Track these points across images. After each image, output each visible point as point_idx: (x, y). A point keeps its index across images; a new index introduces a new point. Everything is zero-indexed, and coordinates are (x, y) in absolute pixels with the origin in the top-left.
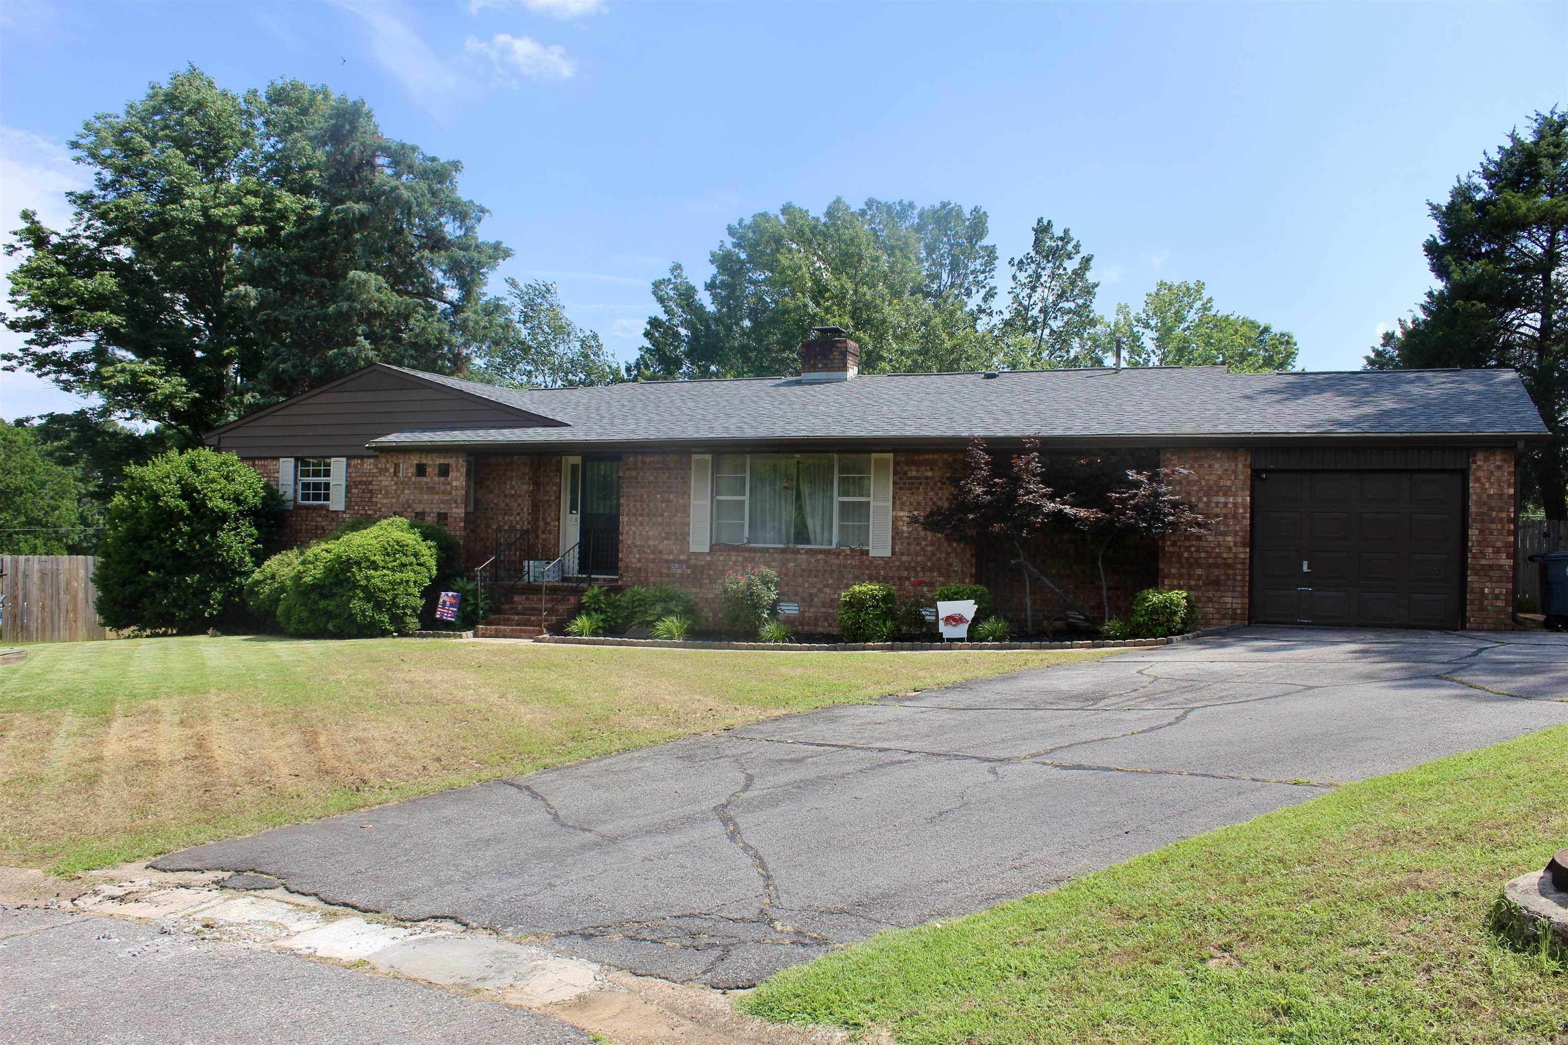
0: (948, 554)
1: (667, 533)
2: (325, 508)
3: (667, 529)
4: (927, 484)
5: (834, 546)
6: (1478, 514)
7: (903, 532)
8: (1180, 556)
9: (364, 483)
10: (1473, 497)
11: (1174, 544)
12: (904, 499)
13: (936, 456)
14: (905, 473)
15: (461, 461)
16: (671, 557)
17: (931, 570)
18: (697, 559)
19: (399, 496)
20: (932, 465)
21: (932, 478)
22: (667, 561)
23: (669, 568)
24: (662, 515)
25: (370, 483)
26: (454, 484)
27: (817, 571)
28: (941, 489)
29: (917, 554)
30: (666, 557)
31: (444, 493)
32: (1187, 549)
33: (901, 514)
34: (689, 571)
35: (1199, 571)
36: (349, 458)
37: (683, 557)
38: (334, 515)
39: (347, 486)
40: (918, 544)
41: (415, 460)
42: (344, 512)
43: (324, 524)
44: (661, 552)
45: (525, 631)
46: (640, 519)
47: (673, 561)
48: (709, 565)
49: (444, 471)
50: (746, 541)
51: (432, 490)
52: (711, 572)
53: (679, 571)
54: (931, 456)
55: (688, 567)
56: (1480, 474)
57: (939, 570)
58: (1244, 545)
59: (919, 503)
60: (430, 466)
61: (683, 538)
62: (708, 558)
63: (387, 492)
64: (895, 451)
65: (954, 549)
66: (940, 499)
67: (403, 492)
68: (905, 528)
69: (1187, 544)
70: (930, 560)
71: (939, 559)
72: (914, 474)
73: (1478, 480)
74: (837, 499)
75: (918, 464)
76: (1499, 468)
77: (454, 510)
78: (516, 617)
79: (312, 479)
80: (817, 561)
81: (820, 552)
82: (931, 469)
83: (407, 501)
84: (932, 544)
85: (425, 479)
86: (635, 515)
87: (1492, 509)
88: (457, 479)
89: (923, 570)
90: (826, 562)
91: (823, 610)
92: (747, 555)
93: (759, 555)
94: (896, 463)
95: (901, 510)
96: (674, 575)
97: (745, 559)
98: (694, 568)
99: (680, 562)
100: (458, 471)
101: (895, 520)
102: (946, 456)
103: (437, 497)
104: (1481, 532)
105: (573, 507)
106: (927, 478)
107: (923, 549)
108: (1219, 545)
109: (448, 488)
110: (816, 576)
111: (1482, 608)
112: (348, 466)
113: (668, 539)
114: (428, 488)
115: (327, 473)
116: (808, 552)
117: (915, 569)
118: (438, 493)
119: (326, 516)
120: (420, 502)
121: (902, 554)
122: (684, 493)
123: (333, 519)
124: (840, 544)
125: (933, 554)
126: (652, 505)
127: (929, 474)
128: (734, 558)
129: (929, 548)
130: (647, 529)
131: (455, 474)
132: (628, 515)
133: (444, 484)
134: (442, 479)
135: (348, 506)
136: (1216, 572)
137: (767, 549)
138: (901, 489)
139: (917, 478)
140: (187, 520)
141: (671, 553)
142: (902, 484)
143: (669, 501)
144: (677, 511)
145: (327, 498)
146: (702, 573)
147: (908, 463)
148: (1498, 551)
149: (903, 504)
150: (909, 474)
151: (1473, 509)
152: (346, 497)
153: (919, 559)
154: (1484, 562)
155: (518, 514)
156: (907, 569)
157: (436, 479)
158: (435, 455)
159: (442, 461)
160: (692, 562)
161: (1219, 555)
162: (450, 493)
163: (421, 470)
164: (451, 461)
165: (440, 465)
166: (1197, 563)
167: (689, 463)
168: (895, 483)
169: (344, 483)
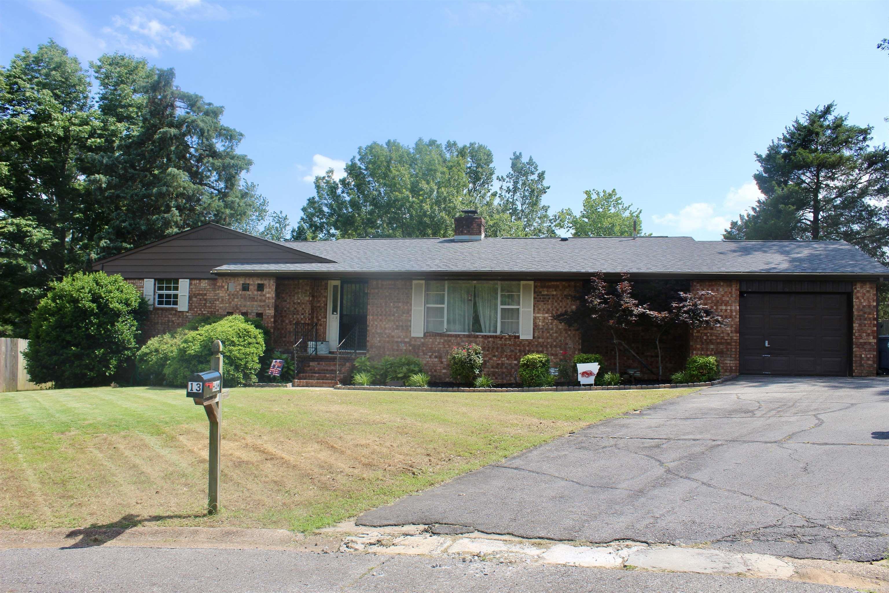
0: (566, 338)
1: (397, 326)
2: (175, 310)
3: (397, 323)
4: (553, 298)
5: (498, 333)
6: (858, 316)
7: (539, 325)
8: (701, 338)
9: (201, 294)
10: (855, 307)
11: (698, 332)
12: (540, 307)
13: (558, 283)
14: (541, 292)
15: (272, 282)
16: (399, 340)
17: (556, 346)
18: (415, 341)
19: (230, 303)
20: (556, 288)
21: (556, 295)
22: (397, 342)
23: (398, 346)
24: (394, 315)
25: (205, 294)
26: (267, 295)
27: (489, 348)
28: (561, 301)
29: (548, 338)
30: (396, 340)
31: (260, 301)
32: (706, 334)
33: (538, 315)
34: (411, 348)
35: (712, 347)
36: (191, 279)
37: (407, 340)
38: (180, 314)
39: (189, 297)
40: (549, 332)
41: (241, 281)
42: (188, 312)
43: (174, 319)
44: (393, 337)
45: (326, 383)
46: (380, 317)
47: (401, 342)
48: (423, 344)
49: (260, 287)
50: (445, 330)
51: (253, 299)
52: (424, 349)
53: (404, 348)
54: (555, 283)
55: (410, 346)
56: (859, 295)
57: (560, 347)
58: (736, 332)
59: (549, 310)
60: (251, 284)
61: (407, 328)
62: (422, 340)
63: (223, 300)
64: (535, 280)
65: (569, 335)
66: (561, 307)
67: (233, 300)
68: (540, 323)
69: (706, 331)
70: (555, 341)
71: (560, 341)
72: (546, 293)
73: (858, 298)
74: (500, 307)
75: (549, 287)
76: (868, 292)
77: (267, 311)
78: (317, 375)
79: (165, 292)
80: (489, 342)
81: (491, 337)
82: (556, 290)
83: (236, 305)
84: (556, 332)
85: (248, 293)
86: (377, 315)
87: (865, 313)
88: (269, 293)
89: (551, 347)
90: (494, 342)
91: (492, 370)
92: (446, 338)
93: (453, 338)
94: (535, 287)
95: (538, 313)
96: (401, 350)
97: (445, 341)
98: (414, 346)
99: (405, 343)
100: (270, 288)
101: (535, 318)
102: (564, 283)
103: (256, 303)
104: (860, 325)
105: (334, 310)
106: (553, 295)
107: (551, 335)
108: (723, 332)
109: (264, 298)
110: (488, 351)
111: (861, 365)
112: (190, 284)
113: (397, 329)
114: (250, 298)
115: (176, 289)
116: (483, 337)
117: (546, 346)
118: (256, 301)
119: (175, 314)
120: (245, 306)
121: (539, 338)
122: (408, 302)
123: (180, 317)
124: (502, 332)
125: (557, 338)
126: (387, 310)
127: (555, 293)
128: (438, 340)
129: (555, 335)
130: (384, 323)
131: (268, 290)
132: (373, 315)
133: (261, 296)
134: (259, 292)
135: (190, 309)
136: (721, 347)
137: (459, 335)
138: (538, 301)
139: (547, 295)
140: (96, 315)
141: (399, 337)
142: (539, 298)
143: (399, 307)
144: (404, 313)
145: (176, 303)
146: (419, 349)
147: (543, 287)
148: (868, 335)
149: (539, 309)
150: (543, 293)
151: (855, 313)
152: (189, 303)
153: (549, 340)
154: (861, 341)
155: (302, 314)
156: (541, 346)
157: (256, 293)
158: (255, 279)
159: (260, 282)
160: (413, 343)
161: (723, 338)
162: (265, 301)
163: (245, 288)
164: (266, 282)
165: (259, 284)
166: (711, 342)
167: (411, 285)
168: (534, 298)
169: (187, 294)
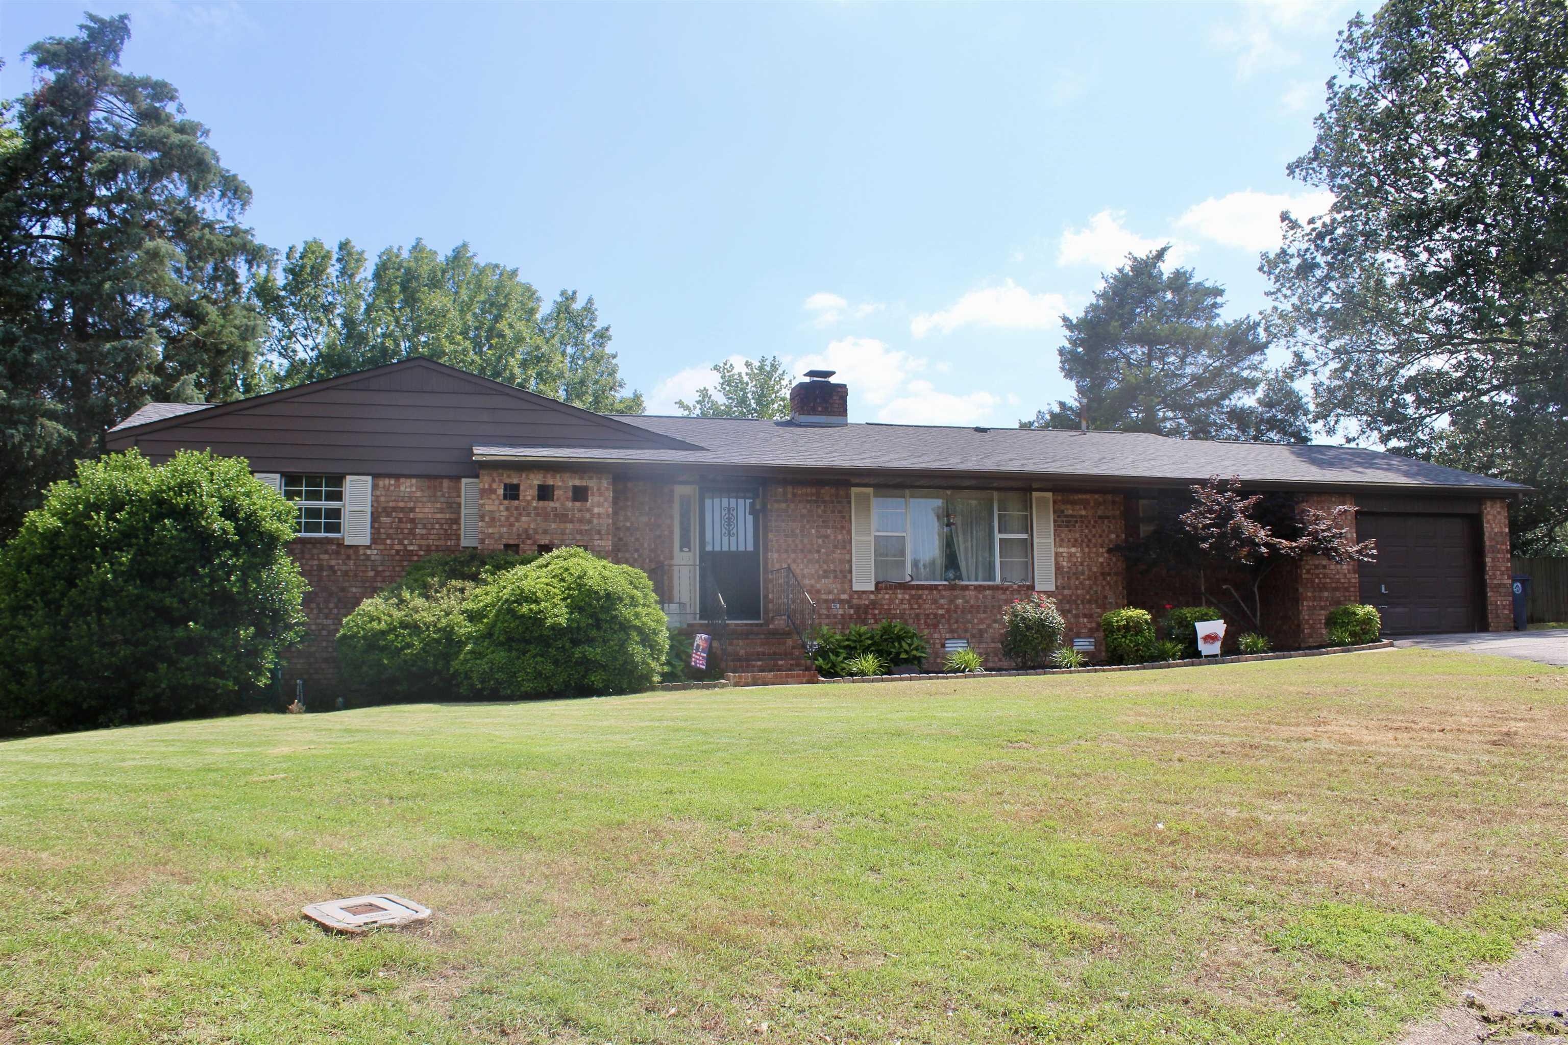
0: (1103, 587)
1: (825, 571)
2: (340, 544)
3: (825, 567)
4: (1082, 522)
5: (998, 581)
6: (1491, 546)
7: (1063, 567)
8: (1312, 581)
9: (402, 509)
10: (1487, 534)
11: (1308, 572)
12: (1063, 536)
13: (1088, 496)
14: (1063, 512)
15: (605, 483)
16: (831, 597)
17: (1089, 602)
18: (859, 598)
19: (511, 525)
20: (1085, 504)
21: (1086, 517)
22: (826, 601)
23: (829, 608)
24: (818, 552)
25: (412, 510)
26: (596, 510)
27: (986, 607)
28: (1094, 527)
29: (1077, 588)
30: (824, 597)
31: (581, 521)
32: (1317, 576)
33: (1061, 550)
34: (852, 612)
35: (1326, 594)
36: (376, 476)
37: (844, 597)
38: (351, 551)
39: (372, 513)
40: (1077, 579)
41: (536, 480)
42: (369, 547)
43: (333, 563)
44: (818, 591)
46: (793, 556)
47: (833, 601)
48: (874, 604)
49: (580, 494)
50: (908, 579)
51: (562, 517)
52: (876, 612)
53: (841, 612)
54: (1084, 496)
55: (851, 607)
56: (1489, 517)
57: (1096, 602)
58: (1355, 573)
59: (1076, 540)
60: (559, 488)
61: (845, 575)
62: (872, 597)
63: (493, 519)
64: (1054, 490)
65: (1109, 583)
66: (1094, 536)
67: (517, 520)
68: (1065, 564)
69: (1317, 571)
70: (1088, 593)
71: (1096, 592)
72: (1070, 512)
73: (1488, 522)
74: (998, 536)
75: (1073, 503)
76: (1499, 513)
77: (596, 543)
79: (323, 504)
80: (985, 597)
81: (989, 588)
82: (1085, 508)
83: (526, 531)
84: (1089, 579)
85: (551, 504)
86: (787, 551)
87: (1497, 543)
88: (599, 505)
89: (1083, 603)
90: (993, 598)
91: (993, 645)
92: (913, 592)
93: (926, 592)
94: (1055, 502)
95: (1061, 546)
96: (835, 616)
97: (912, 596)
98: (858, 608)
99: (841, 602)
100: (601, 495)
101: (1057, 554)
102: (1096, 496)
103: (570, 526)
104: (1493, 559)
105: (685, 543)
106: (1081, 516)
107: (1081, 583)
108: (1338, 573)
109: (588, 515)
110: (985, 612)
111: (1498, 616)
112: (375, 487)
113: (827, 577)
114: (556, 515)
115: (338, 496)
116: (977, 588)
117: (1075, 601)
118: (572, 522)
119: (337, 553)
120: (545, 532)
121: (1064, 588)
122: (843, 527)
123: (349, 557)
124: (1003, 579)
125: (1091, 588)
126: (806, 541)
127: (1083, 513)
128: (900, 596)
129: (1087, 582)
130: (801, 566)
131: (596, 499)
132: (778, 551)
133: (580, 510)
134: (578, 504)
135: (376, 539)
136: (1338, 594)
137: (936, 587)
138: (1059, 526)
139: (1072, 516)
141: (830, 592)
142: (1063, 523)
143: (827, 537)
144: (836, 547)
145: (336, 528)
146: (866, 613)
147: (1064, 502)
148: (1502, 574)
149: (1062, 540)
150: (1066, 513)
151: (1487, 543)
152: (372, 527)
153: (1079, 592)
154: (1495, 582)
155: (637, 550)
156: (1068, 602)
157: (569, 504)
158: (566, 476)
159: (577, 483)
160: (855, 601)
161: (1338, 581)
162: (590, 522)
163: (545, 493)
164: (592, 483)
165: (575, 488)
166: (1324, 588)
167: (848, 496)
168: (1055, 521)
169: (369, 509)
